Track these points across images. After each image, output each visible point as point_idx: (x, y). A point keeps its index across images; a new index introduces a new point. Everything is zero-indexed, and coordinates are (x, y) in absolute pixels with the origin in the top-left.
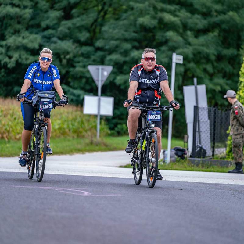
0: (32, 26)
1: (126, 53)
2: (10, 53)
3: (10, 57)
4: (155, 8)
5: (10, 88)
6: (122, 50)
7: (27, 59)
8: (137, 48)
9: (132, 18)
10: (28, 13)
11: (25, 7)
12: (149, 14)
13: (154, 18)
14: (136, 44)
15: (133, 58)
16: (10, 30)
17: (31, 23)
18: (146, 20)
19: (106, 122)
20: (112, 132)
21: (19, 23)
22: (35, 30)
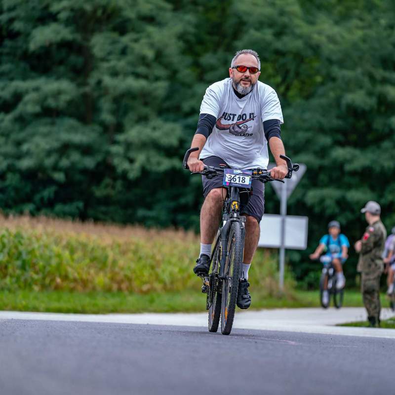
0: (168, 110)
1: (323, 152)
2: (132, 154)
3: (132, 161)
4: (372, 78)
5: (130, 211)
6: (317, 148)
7: (159, 164)
8: (342, 144)
9: (332, 94)
10: (161, 88)
11: (157, 79)
12: (361, 87)
13: (370, 94)
14: (340, 137)
15: (335, 161)
16: (132, 116)
17: (167, 104)
18: (358, 98)
19: (290, 267)
20: (301, 283)
21: (146, 104)
22: (172, 116)
